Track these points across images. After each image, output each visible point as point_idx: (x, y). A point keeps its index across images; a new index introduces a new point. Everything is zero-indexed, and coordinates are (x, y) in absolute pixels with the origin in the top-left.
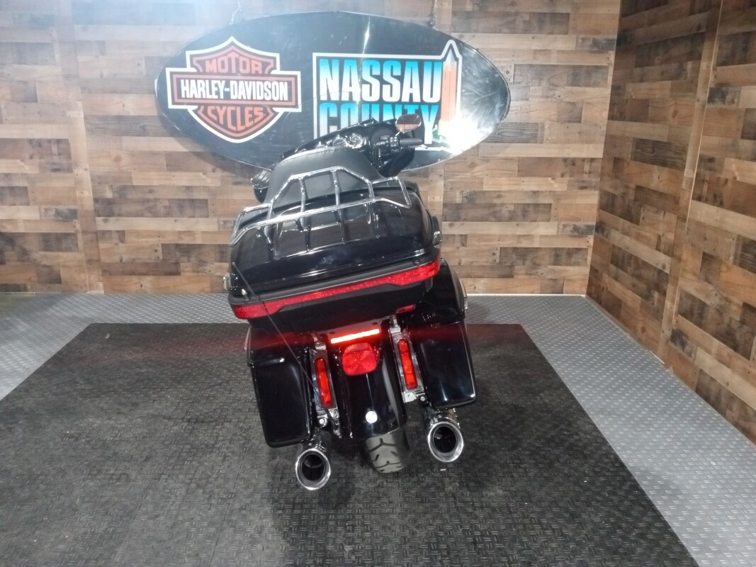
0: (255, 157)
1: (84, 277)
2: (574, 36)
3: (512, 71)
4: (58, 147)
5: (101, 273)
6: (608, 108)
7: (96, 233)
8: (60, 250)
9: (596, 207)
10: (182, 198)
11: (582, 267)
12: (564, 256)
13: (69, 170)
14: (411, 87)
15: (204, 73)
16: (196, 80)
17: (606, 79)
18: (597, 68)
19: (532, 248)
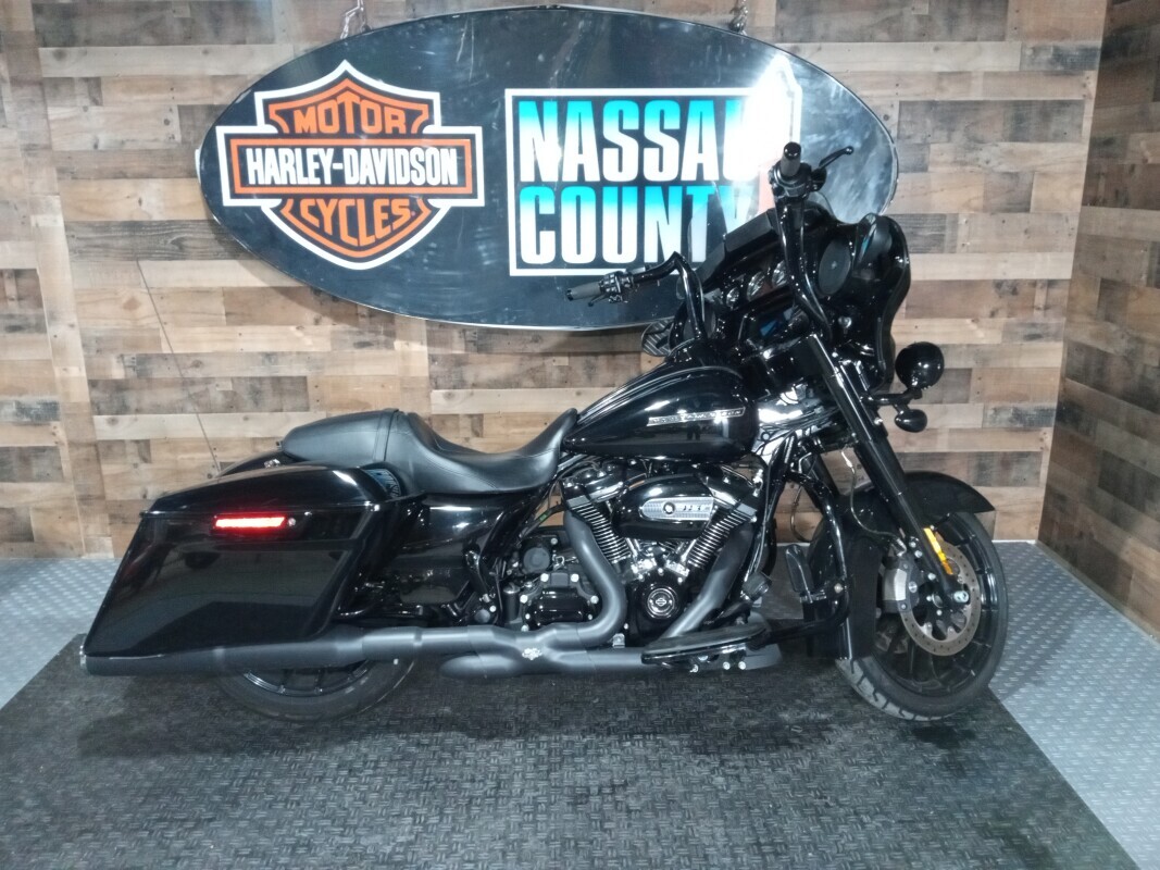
0: (396, 296)
1: (75, 529)
2: (1018, 44)
3: (894, 115)
4: (17, 285)
5: (107, 520)
6: (1082, 181)
7: (95, 445)
8: (28, 479)
9: (1058, 374)
10: (258, 375)
11: (1030, 489)
12: (995, 470)
13: (40, 328)
14: (700, 151)
15: (292, 135)
16: (276, 148)
17: (1080, 126)
18: (1063, 104)
19: (933, 454)
